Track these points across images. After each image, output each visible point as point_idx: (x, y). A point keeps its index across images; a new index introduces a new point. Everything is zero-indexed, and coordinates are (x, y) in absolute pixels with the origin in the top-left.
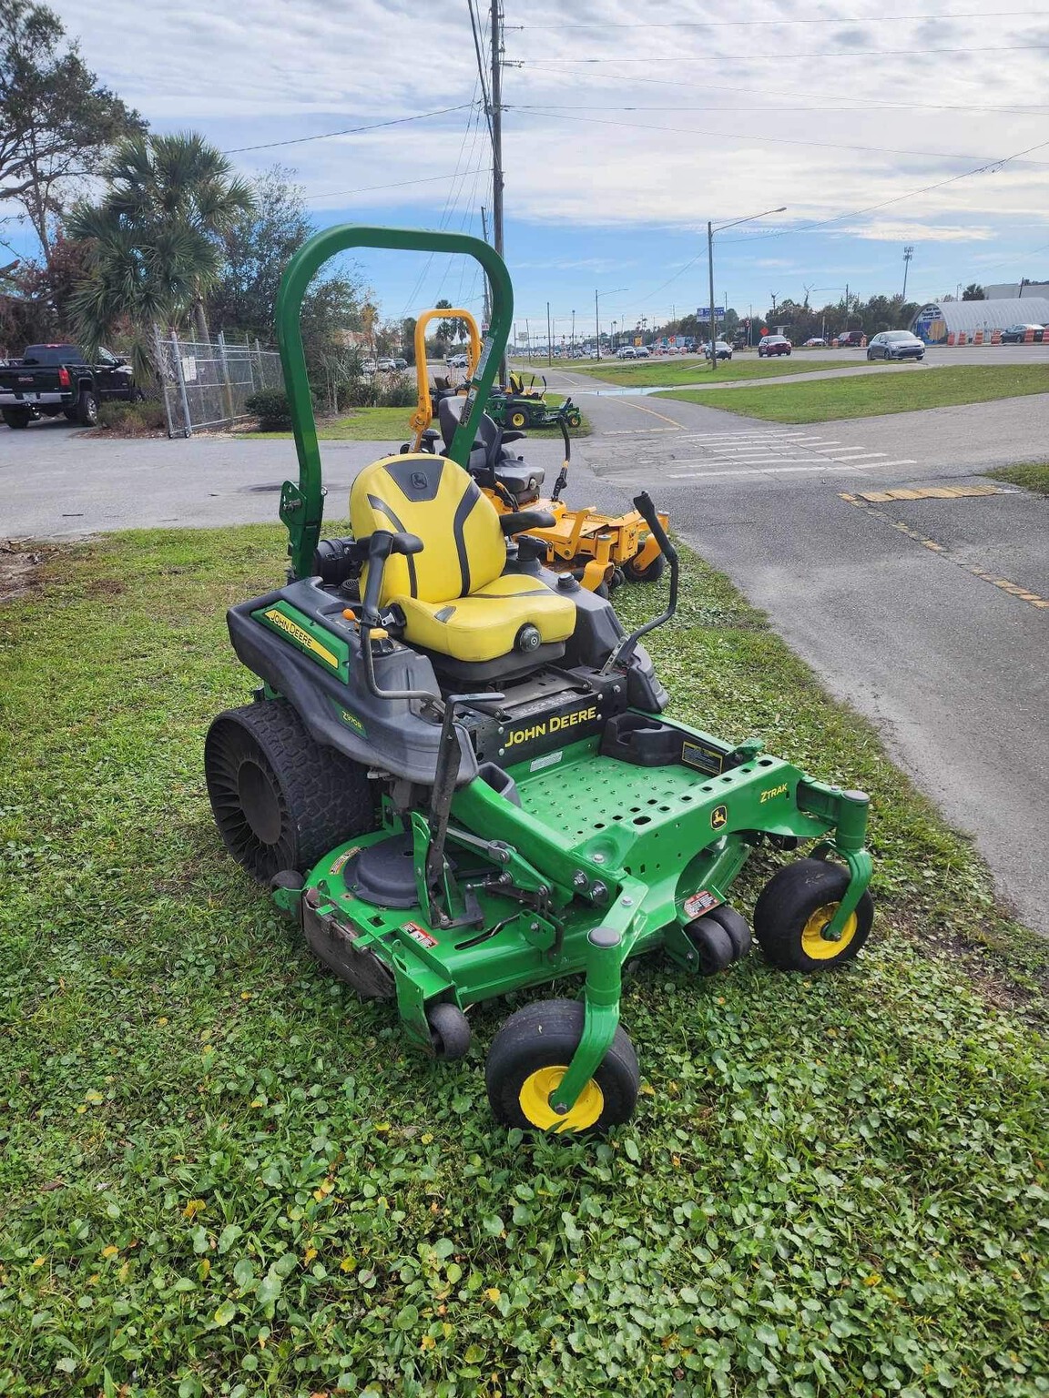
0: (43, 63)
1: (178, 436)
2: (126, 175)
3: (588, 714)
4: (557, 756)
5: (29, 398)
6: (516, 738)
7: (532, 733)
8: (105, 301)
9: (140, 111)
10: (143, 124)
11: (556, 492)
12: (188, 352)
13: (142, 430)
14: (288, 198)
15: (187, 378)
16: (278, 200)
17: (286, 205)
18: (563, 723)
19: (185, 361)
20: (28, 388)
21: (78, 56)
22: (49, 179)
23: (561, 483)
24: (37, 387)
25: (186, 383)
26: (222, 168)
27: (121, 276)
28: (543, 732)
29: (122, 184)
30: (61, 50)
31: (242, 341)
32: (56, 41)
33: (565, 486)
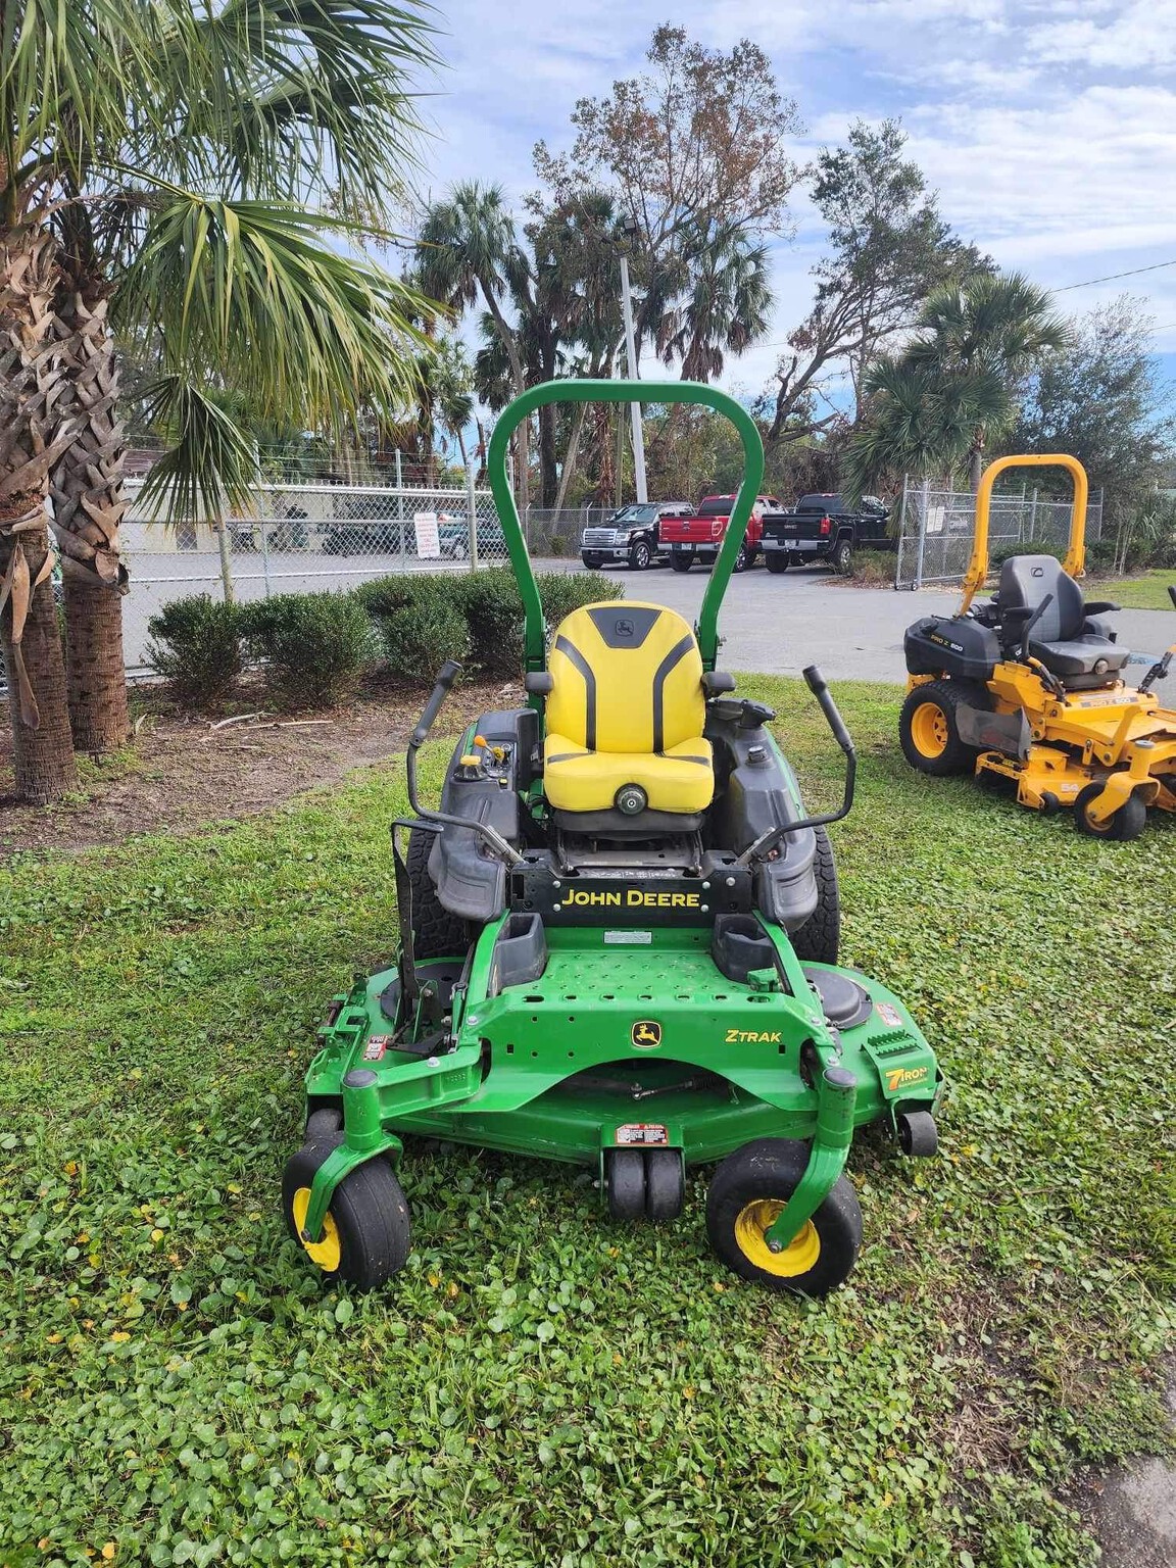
0: (898, 222)
1: (905, 588)
2: (936, 325)
3: (691, 900)
4: (644, 936)
5: (790, 544)
6: (574, 898)
7: (601, 899)
8: (877, 452)
9: (993, 256)
10: (992, 269)
11: (1147, 682)
12: (937, 501)
13: (877, 580)
14: (1130, 331)
15: (930, 529)
16: (1116, 335)
17: (1125, 338)
18: (647, 899)
19: (932, 512)
20: (791, 535)
21: (933, 210)
22: (877, 335)
23: (1158, 672)
24: (796, 535)
25: (928, 534)
26: (1041, 306)
27: (897, 427)
28: (618, 902)
29: (930, 334)
30: (917, 205)
31: (1018, 492)
32: (914, 197)
33: (1163, 675)
